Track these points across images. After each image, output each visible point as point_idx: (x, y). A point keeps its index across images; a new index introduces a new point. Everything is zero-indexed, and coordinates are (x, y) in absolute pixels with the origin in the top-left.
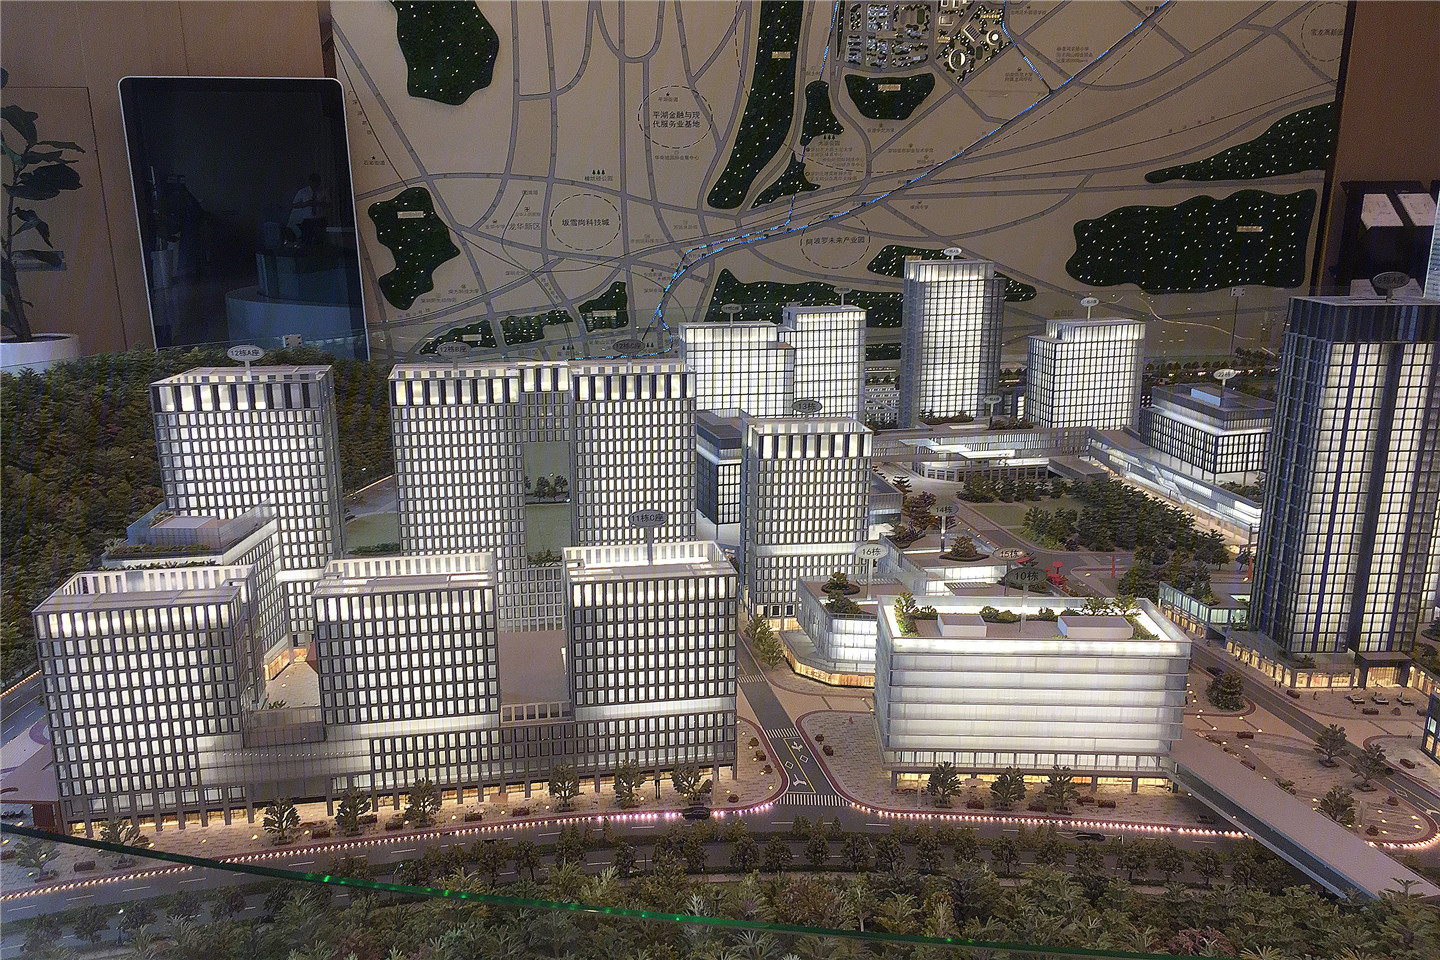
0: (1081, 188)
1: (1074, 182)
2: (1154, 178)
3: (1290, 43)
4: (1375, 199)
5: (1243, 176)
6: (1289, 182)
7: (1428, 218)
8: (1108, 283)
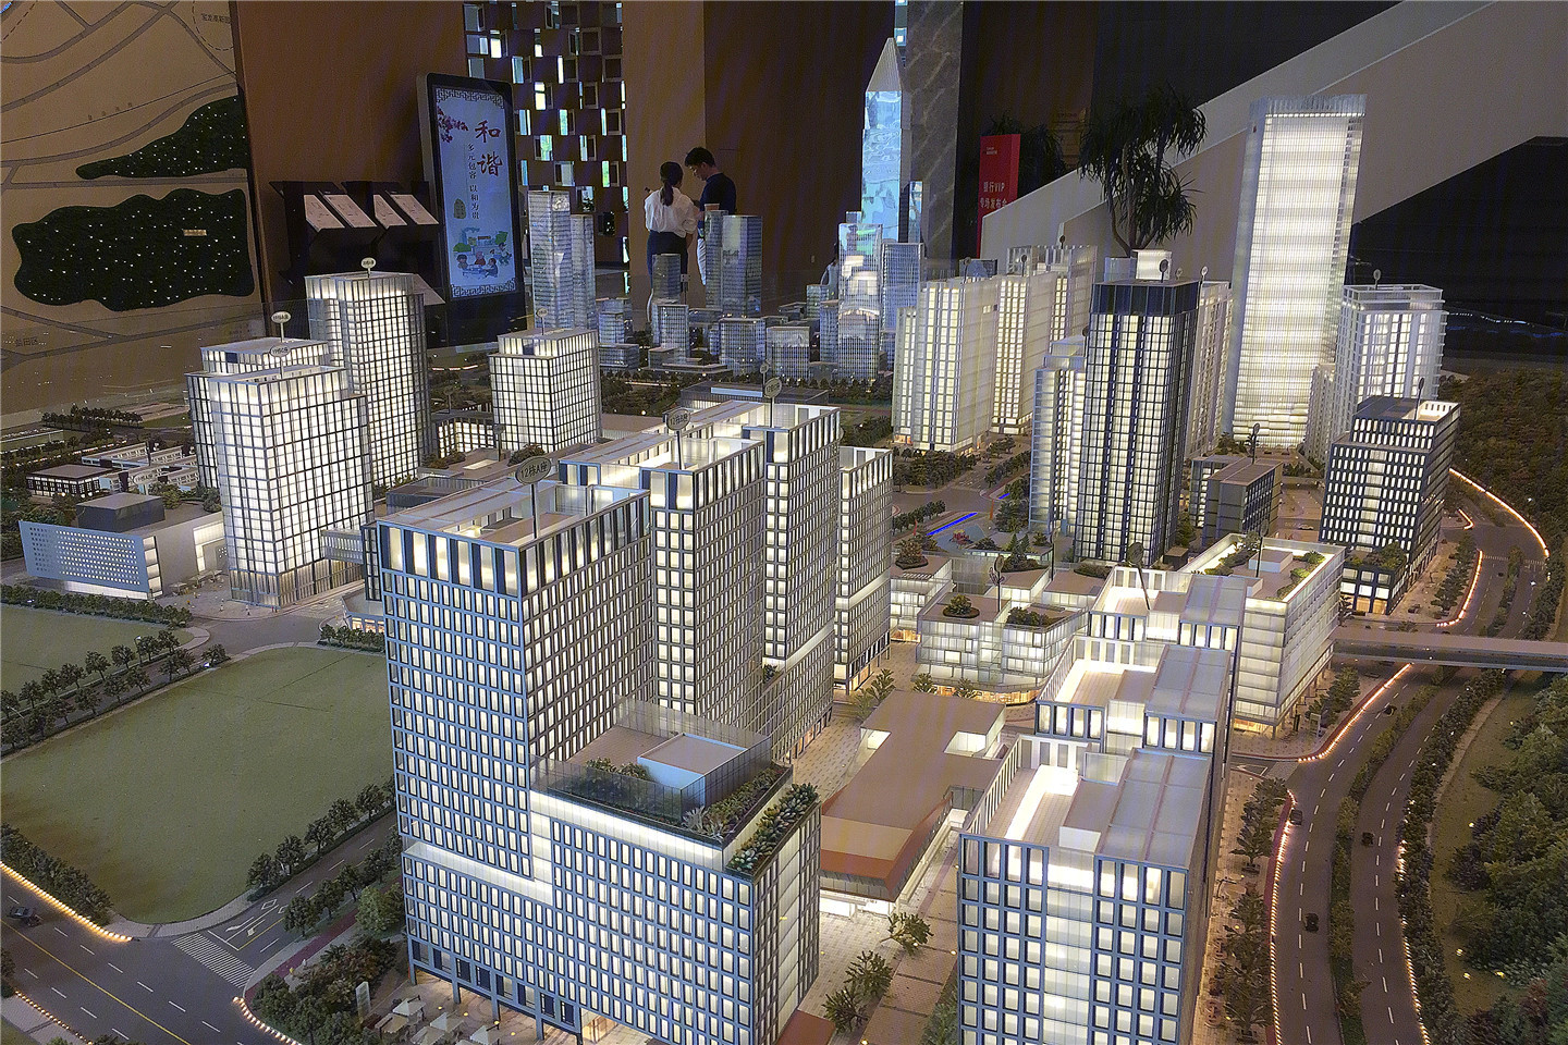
0: (8, 184)
2: (88, 173)
3: (185, 26)
4: (310, 200)
5: (175, 173)
6: (219, 181)
7: (359, 220)
8: (67, 301)
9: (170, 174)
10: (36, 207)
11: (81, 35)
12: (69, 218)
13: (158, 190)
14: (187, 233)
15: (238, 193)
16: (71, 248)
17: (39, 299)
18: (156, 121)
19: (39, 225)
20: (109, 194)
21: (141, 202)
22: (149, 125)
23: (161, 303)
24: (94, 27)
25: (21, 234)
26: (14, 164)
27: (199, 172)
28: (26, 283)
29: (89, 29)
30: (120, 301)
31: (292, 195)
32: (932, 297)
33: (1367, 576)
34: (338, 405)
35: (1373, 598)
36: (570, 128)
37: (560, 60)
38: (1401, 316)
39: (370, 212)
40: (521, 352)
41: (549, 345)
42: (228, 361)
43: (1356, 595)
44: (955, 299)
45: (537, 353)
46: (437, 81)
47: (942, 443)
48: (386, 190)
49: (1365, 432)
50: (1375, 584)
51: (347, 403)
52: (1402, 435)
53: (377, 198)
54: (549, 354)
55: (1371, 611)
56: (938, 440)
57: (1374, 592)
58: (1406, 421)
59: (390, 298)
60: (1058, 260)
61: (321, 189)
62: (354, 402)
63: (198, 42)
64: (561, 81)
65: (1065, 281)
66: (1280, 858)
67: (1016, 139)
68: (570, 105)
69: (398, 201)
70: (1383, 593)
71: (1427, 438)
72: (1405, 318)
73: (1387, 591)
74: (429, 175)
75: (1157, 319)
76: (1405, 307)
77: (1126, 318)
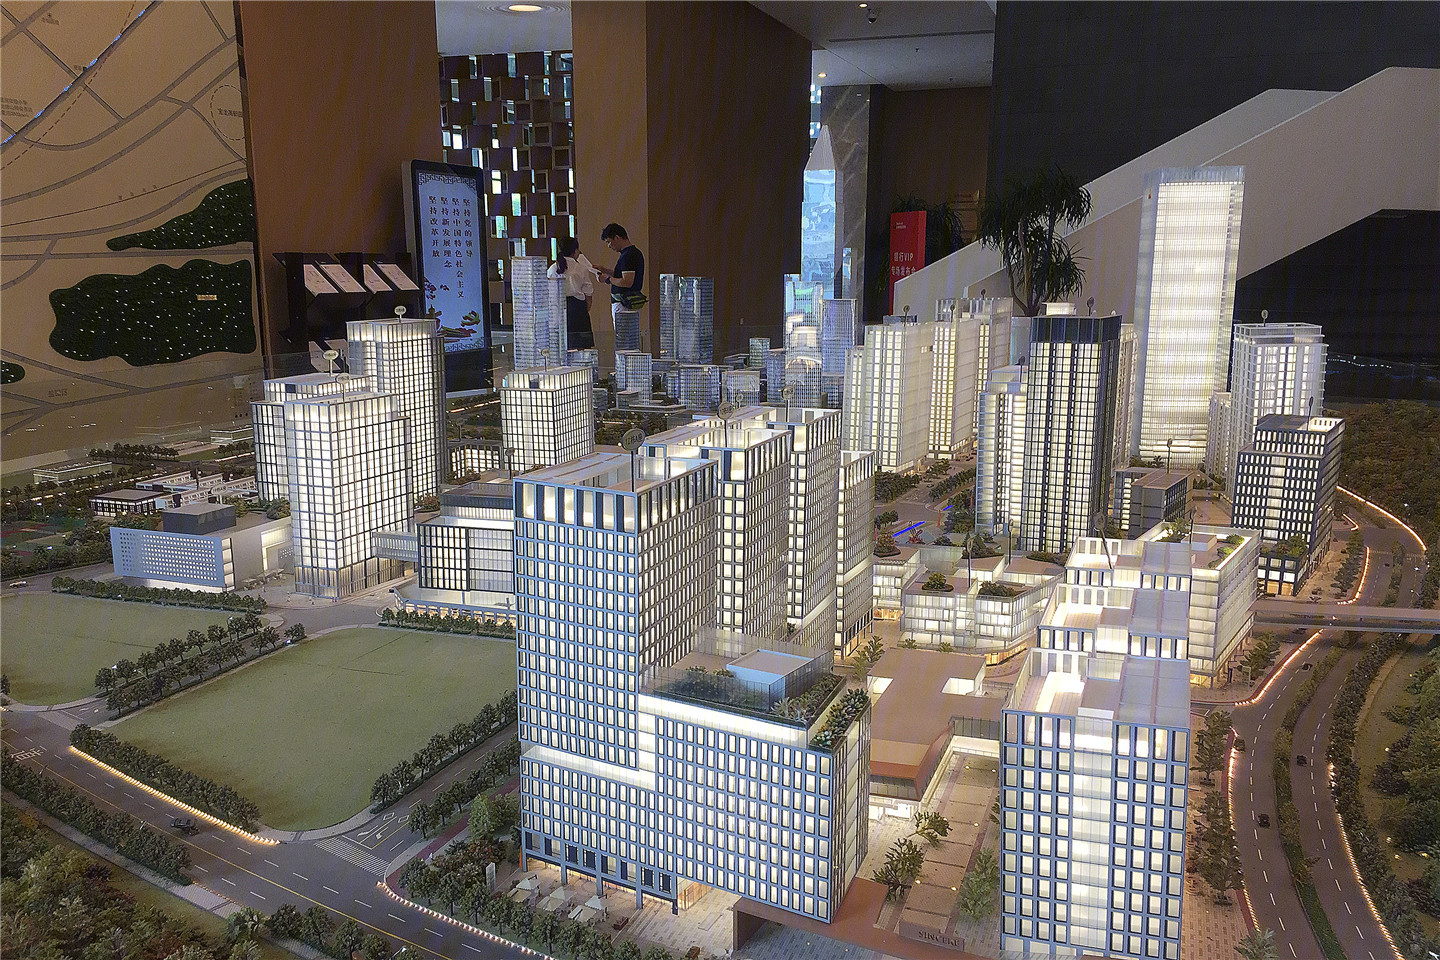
0: (49, 255)
1: (40, 247)
2: (117, 245)
3: (204, 119)
4: (308, 269)
5: (191, 245)
6: (228, 252)
7: (351, 286)
8: (94, 357)
9: (187, 247)
10: (69, 275)
11: (115, 127)
12: (97, 284)
13: (176, 260)
14: (200, 298)
15: (245, 263)
16: (100, 311)
17: (70, 355)
18: (178, 200)
19: (72, 291)
20: (134, 264)
21: (161, 270)
22: (171, 205)
23: (175, 359)
24: (129, 118)
25: (57, 298)
26: (53, 237)
27: (212, 245)
28: (59, 341)
29: (122, 121)
30: (140, 356)
31: (293, 265)
32: (878, 338)
33: (1275, 563)
34: (389, 425)
35: (1281, 581)
36: (523, 210)
37: (515, 151)
38: (1287, 349)
39: (360, 279)
40: (527, 386)
41: (552, 380)
42: (287, 391)
43: (1267, 579)
44: (899, 340)
45: (541, 387)
46: (419, 166)
47: (889, 465)
48: (373, 259)
49: (1266, 441)
50: (1282, 570)
51: (396, 424)
52: (1297, 444)
53: (366, 267)
54: (552, 387)
55: (1280, 593)
56: (885, 462)
57: (1282, 576)
58: (1301, 432)
59: (417, 340)
60: (981, 309)
61: (317, 259)
62: (401, 422)
63: (215, 133)
64: (515, 168)
65: (987, 327)
66: (1230, 774)
67: (923, 214)
68: (523, 190)
69: (384, 270)
70: (1289, 577)
71: (1320, 445)
72: (1291, 350)
73: (1293, 575)
74: (411, 247)
75: (1088, 346)
76: (1290, 341)
77: (1060, 346)
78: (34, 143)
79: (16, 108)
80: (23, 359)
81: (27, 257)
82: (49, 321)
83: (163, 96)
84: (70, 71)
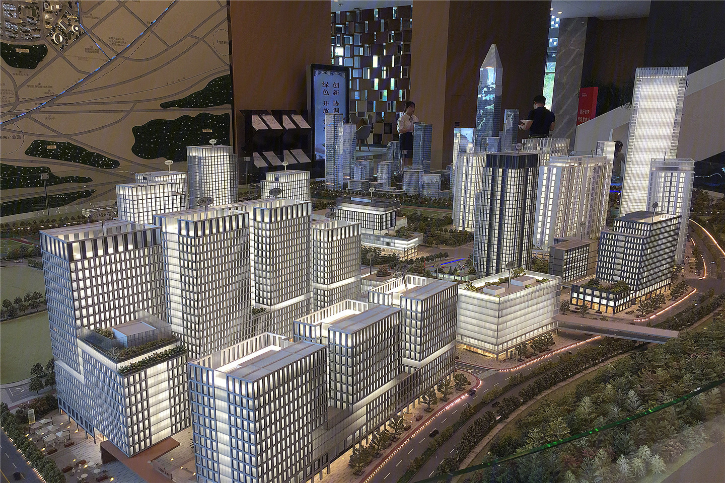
0: (132, 110)
1: (128, 107)
2: (165, 106)
3: (209, 46)
4: (255, 118)
5: (201, 106)
6: (217, 109)
7: (276, 126)
8: (152, 158)
9: (199, 107)
10: (142, 120)
11: (166, 50)
12: (155, 124)
13: (193, 113)
14: (204, 131)
15: (227, 115)
16: (156, 136)
17: (141, 157)
18: (195, 84)
19: (144, 126)
20: (173, 115)
21: (186, 118)
22: (192, 87)
24: (173, 46)
25: (136, 130)
26: (135, 102)
27: (211, 106)
28: (136, 150)
29: (169, 47)
31: (247, 116)
33: (604, 295)
38: (672, 174)
39: (281, 123)
40: (274, 180)
41: (284, 178)
45: (280, 180)
46: (315, 67)
47: (468, 227)
48: (289, 113)
49: (619, 227)
50: (608, 299)
51: (175, 197)
52: (636, 229)
53: (285, 117)
54: (284, 181)
55: (606, 312)
58: (640, 223)
61: (260, 113)
63: (214, 52)
67: (596, 89)
69: (294, 118)
70: (611, 303)
71: (647, 231)
74: (309, 107)
78: (126, 58)
79: (119, 42)
80: (119, 158)
81: (122, 111)
82: (132, 141)
83: (189, 35)
84: (144, 24)
